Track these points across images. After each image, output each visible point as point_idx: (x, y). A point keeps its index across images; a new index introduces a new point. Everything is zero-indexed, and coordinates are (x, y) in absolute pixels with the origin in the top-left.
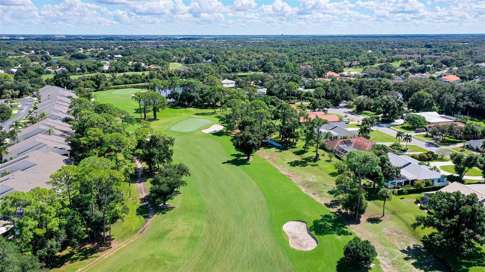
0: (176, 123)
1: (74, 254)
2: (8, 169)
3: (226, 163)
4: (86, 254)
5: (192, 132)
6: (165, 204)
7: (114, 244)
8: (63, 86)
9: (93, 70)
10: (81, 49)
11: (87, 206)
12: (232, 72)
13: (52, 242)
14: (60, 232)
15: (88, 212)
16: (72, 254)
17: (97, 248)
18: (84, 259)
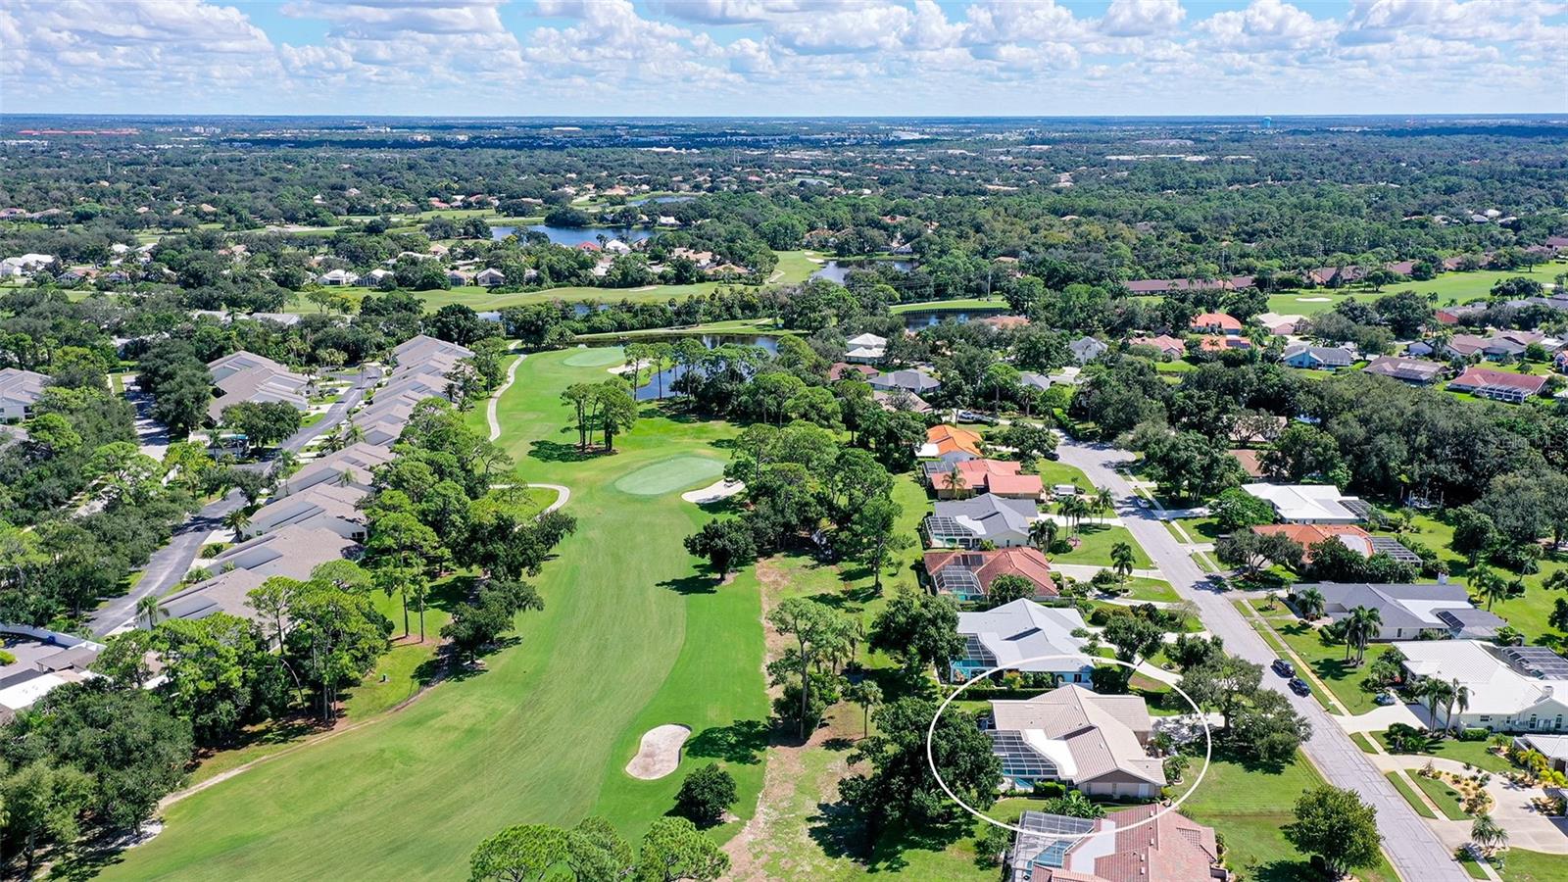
0: (639, 469)
1: (271, 731)
2: (231, 560)
3: (668, 584)
4: (288, 734)
5: (656, 496)
6: (473, 662)
7: (340, 725)
8: (455, 336)
9: (566, 277)
10: (590, 186)
11: (307, 652)
12: (935, 296)
13: (225, 706)
14: (240, 690)
15: (307, 663)
16: (268, 730)
17: (310, 727)
18: (282, 741)
